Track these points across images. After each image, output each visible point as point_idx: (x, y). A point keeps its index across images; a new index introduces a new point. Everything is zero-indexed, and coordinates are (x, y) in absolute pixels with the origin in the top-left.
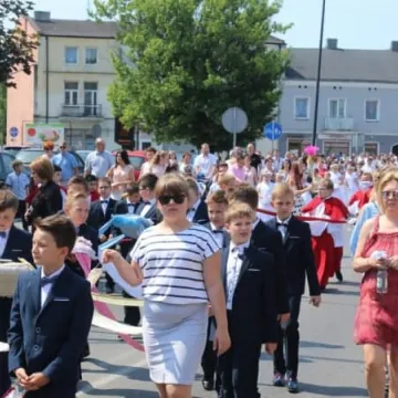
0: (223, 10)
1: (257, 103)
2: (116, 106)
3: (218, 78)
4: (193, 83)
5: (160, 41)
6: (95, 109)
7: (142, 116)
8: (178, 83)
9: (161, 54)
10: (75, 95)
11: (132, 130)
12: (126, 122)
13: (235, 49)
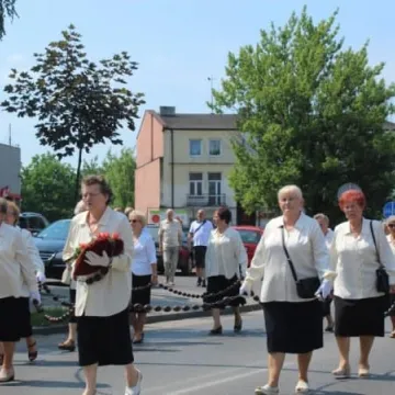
0: (339, 94)
1: (376, 184)
2: (237, 191)
3: (336, 160)
4: (311, 166)
5: (278, 126)
6: (219, 199)
7: (262, 200)
8: (296, 166)
9: (279, 140)
10: (199, 185)
11: (254, 215)
12: (247, 206)
13: (353, 131)
